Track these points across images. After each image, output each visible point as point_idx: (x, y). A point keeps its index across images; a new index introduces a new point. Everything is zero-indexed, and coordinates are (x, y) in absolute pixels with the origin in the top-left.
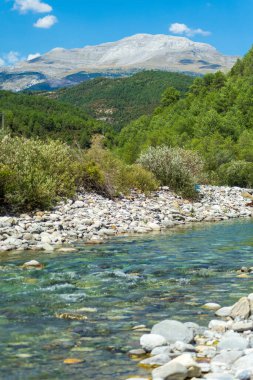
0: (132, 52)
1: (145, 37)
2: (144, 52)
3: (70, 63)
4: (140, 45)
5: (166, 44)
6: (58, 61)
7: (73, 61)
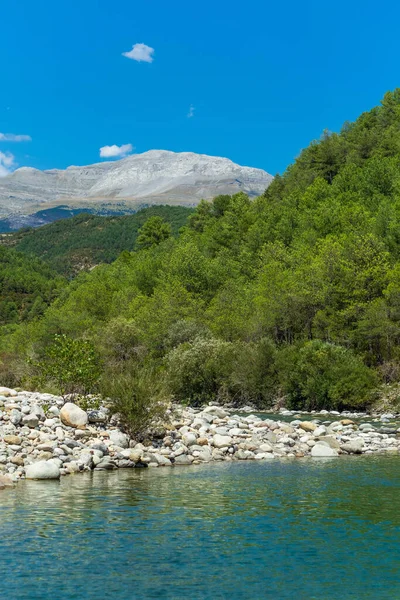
0: (144, 177)
1: (164, 156)
2: (161, 179)
3: (44, 192)
4: (156, 168)
5: (195, 166)
6: (25, 189)
7: (49, 190)
